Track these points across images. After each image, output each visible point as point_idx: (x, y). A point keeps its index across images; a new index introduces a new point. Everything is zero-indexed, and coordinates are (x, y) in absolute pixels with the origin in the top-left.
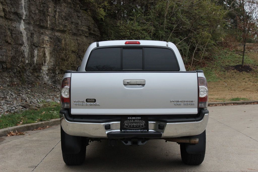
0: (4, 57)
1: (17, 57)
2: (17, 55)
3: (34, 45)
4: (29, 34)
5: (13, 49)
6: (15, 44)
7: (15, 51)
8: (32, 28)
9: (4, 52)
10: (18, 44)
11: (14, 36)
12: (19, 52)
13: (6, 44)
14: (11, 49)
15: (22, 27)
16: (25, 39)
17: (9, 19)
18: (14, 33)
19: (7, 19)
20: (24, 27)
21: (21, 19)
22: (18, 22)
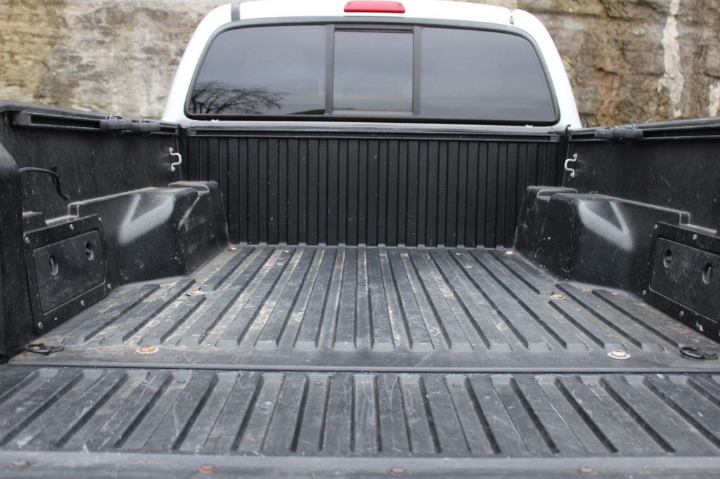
0: (589, 104)
1: (640, 104)
2: (637, 98)
3: (708, 75)
4: (690, 50)
5: (622, 85)
6: (632, 74)
7: (634, 89)
8: (707, 33)
9: (591, 92)
10: (642, 74)
11: (630, 55)
12: (647, 91)
13: (596, 74)
14: (616, 84)
15: (670, 33)
16: (670, 61)
17: (621, 18)
18: (633, 48)
19: (613, 18)
20: (676, 34)
21: (665, 14)
22: (657, 22)
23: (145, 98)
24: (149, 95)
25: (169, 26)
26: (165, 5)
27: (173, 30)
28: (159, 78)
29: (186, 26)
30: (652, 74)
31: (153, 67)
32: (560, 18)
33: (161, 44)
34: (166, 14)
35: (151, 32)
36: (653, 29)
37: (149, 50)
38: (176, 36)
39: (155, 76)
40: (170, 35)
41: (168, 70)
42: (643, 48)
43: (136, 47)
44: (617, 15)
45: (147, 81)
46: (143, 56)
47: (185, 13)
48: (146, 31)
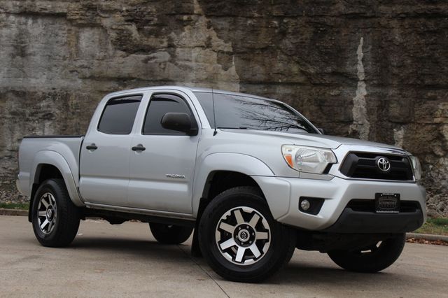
3: (391, 122)
8: (392, 92)
15: (361, 93)
16: (358, 112)
17: (321, 84)
18: (328, 104)
19: (315, 85)
20: (365, 93)
21: (356, 80)
22: (350, 86)
23: (10, 140)
24: (12, 138)
25: (26, 100)
26: (25, 88)
27: (28, 102)
28: (19, 129)
29: (35, 99)
30: (342, 122)
31: (16, 122)
32: (273, 86)
33: (21, 110)
34: (24, 93)
35: (15, 103)
36: (347, 91)
37: (14, 113)
38: (30, 105)
39: (17, 128)
40: (26, 105)
41: (24, 124)
42: (336, 104)
43: (7, 111)
44: (318, 82)
45: (12, 130)
46: (11, 116)
47: (36, 92)
48: (13, 103)
